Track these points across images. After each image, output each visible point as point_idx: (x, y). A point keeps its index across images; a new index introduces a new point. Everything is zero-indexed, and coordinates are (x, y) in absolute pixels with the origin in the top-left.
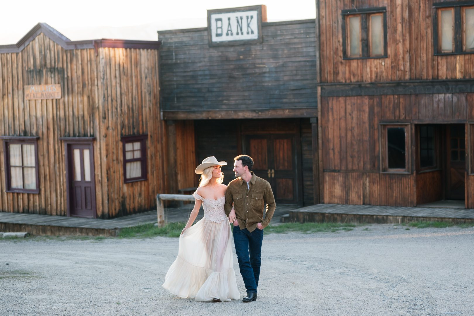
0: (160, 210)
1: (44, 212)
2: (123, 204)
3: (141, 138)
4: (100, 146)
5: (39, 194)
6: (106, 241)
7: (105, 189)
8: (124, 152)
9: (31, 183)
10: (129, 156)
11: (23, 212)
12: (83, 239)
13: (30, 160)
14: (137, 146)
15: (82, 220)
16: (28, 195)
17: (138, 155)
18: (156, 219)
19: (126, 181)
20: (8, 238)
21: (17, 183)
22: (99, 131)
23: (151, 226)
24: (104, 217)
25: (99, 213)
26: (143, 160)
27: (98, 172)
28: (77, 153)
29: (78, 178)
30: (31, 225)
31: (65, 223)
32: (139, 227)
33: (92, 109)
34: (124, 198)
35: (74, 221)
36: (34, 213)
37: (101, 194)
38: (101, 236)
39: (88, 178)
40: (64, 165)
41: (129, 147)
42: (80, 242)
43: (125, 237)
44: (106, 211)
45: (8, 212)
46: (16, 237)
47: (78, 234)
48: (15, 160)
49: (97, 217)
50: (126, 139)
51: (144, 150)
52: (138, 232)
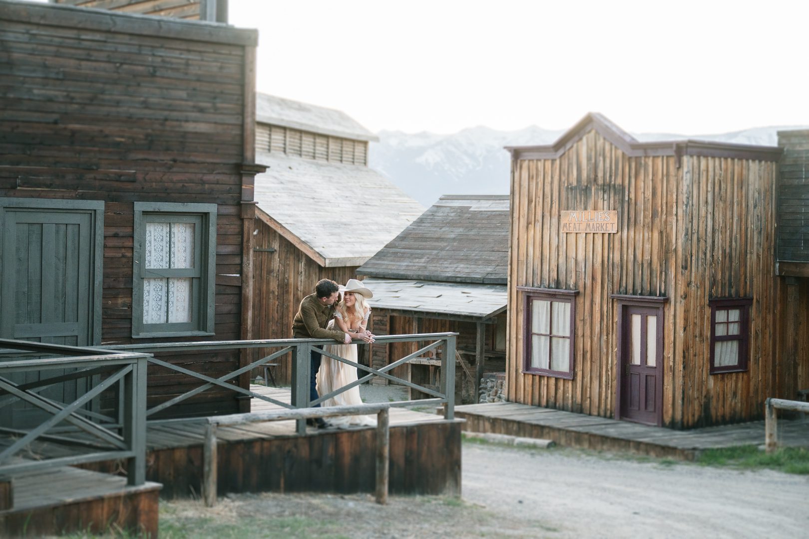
0: (770, 423)
1: (579, 409)
2: (706, 407)
3: (741, 303)
4: (675, 312)
5: (574, 380)
6: (678, 468)
7: (679, 381)
8: (713, 324)
9: (563, 365)
10: (720, 331)
11: (547, 407)
12: (641, 460)
13: (563, 327)
14: (734, 315)
15: (638, 429)
16: (557, 379)
17: (734, 330)
18: (762, 436)
19: (714, 370)
20: (522, 447)
21: (540, 360)
22: (675, 288)
23: (753, 450)
24: (673, 426)
25: (667, 419)
26: (743, 339)
27: (669, 353)
28: (636, 320)
29: (637, 360)
30: (559, 430)
31: (612, 431)
32: (733, 449)
33: (666, 252)
34: (708, 397)
35: (625, 429)
36: (563, 409)
37: (671, 388)
38: (670, 458)
39: (652, 361)
40: (615, 339)
41: (721, 316)
42: (635, 465)
43: (709, 464)
44: (678, 416)
45: (524, 403)
46: (534, 447)
47: (632, 451)
48: (540, 324)
49: (663, 425)
50: (717, 303)
51: (744, 323)
52: (731, 457)
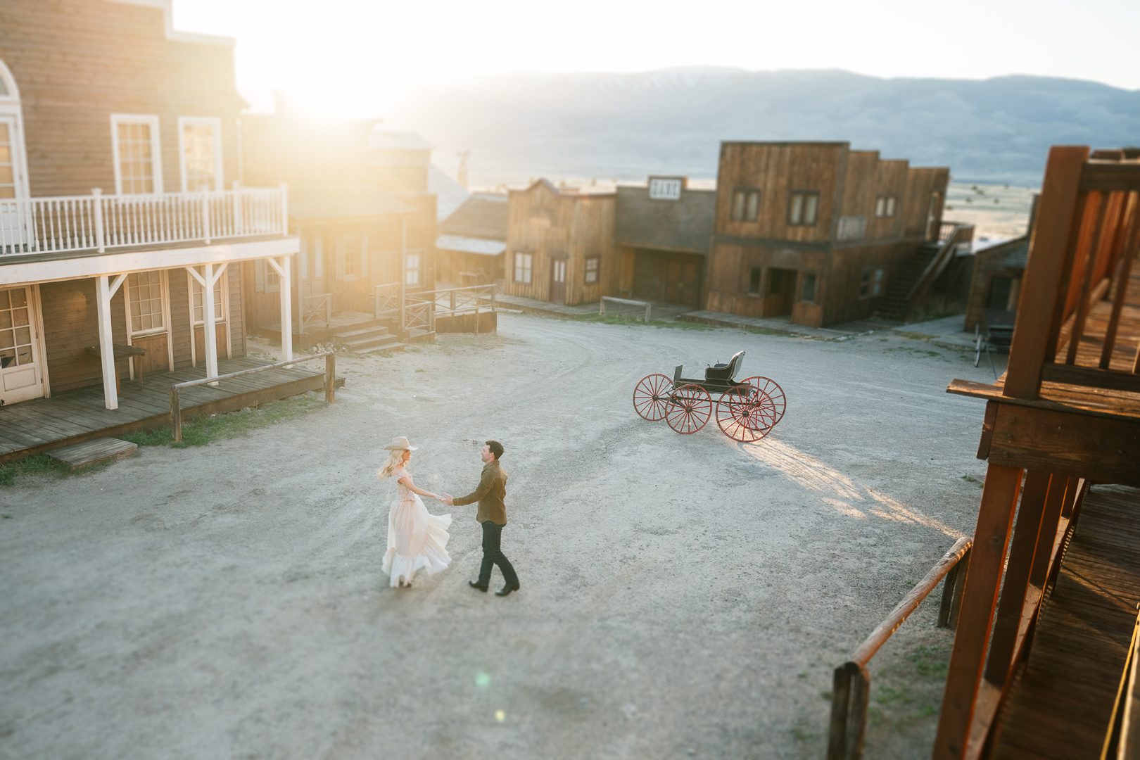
0: (602, 306)
1: (534, 298)
2: (582, 298)
3: (598, 256)
4: (571, 261)
5: (532, 287)
6: (567, 322)
7: (572, 288)
8: (586, 265)
9: (528, 280)
10: (589, 268)
11: (521, 296)
12: (555, 319)
13: (528, 265)
14: (595, 261)
15: (556, 306)
16: (525, 286)
17: (595, 267)
18: (599, 310)
19: (586, 283)
20: (512, 313)
21: (519, 278)
22: (571, 252)
23: (597, 315)
24: (569, 305)
25: (567, 302)
26: (598, 271)
27: (568, 277)
28: (557, 264)
29: (556, 279)
30: (525, 307)
31: (546, 308)
32: (589, 315)
33: (569, 237)
34: (583, 294)
35: (551, 306)
36: (527, 297)
37: (569, 291)
38: (565, 318)
39: (562, 280)
40: (548, 271)
41: (589, 262)
42: (553, 321)
43: (579, 320)
44: (571, 301)
45: (512, 295)
46: (516, 313)
47: (552, 316)
48: (519, 263)
49: (565, 305)
50: (588, 257)
51: (599, 264)
52: (587, 318)
